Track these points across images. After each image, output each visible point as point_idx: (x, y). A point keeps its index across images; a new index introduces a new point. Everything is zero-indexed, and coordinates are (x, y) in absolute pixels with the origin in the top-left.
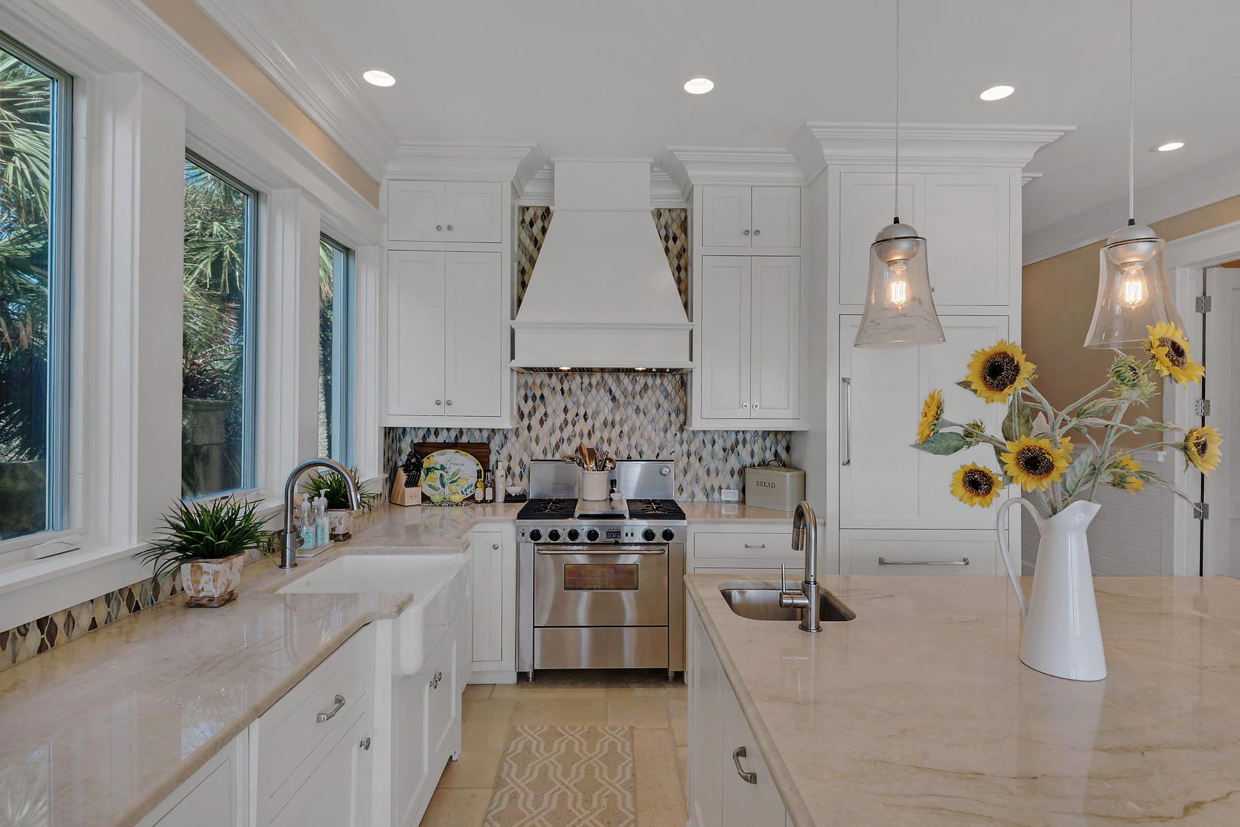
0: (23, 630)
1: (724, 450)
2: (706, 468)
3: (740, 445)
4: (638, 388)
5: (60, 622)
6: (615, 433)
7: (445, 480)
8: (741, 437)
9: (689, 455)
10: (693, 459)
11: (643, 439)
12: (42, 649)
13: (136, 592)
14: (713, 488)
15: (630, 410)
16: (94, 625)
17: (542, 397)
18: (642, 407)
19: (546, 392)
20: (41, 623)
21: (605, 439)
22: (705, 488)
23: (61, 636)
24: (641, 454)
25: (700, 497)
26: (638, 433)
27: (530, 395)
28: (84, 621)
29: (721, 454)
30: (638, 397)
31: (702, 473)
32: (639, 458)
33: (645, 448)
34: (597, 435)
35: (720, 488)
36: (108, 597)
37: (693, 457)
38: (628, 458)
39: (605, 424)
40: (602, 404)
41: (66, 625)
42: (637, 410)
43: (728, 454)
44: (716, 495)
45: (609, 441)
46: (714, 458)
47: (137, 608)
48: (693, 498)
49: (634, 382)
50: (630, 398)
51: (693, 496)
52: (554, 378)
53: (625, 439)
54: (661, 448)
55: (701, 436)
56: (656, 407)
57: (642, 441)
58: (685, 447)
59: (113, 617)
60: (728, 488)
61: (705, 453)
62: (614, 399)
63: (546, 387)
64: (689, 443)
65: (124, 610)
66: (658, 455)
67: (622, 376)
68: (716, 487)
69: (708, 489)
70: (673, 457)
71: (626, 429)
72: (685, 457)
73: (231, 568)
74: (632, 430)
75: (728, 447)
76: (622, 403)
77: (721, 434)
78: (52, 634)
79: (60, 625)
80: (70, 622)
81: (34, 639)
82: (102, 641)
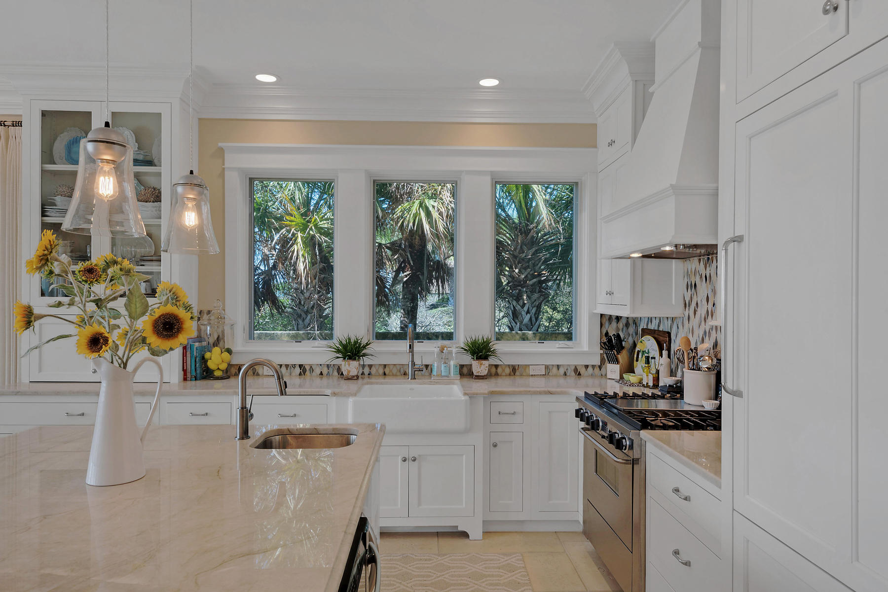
0: (294, 366)
5: (308, 368)
12: (300, 374)
16: (321, 374)
20: (300, 366)
23: (308, 373)
28: (317, 370)
41: (310, 370)
59: (331, 374)
78: (304, 371)
79: (308, 369)
80: (312, 369)
81: (298, 370)
82: (325, 381)
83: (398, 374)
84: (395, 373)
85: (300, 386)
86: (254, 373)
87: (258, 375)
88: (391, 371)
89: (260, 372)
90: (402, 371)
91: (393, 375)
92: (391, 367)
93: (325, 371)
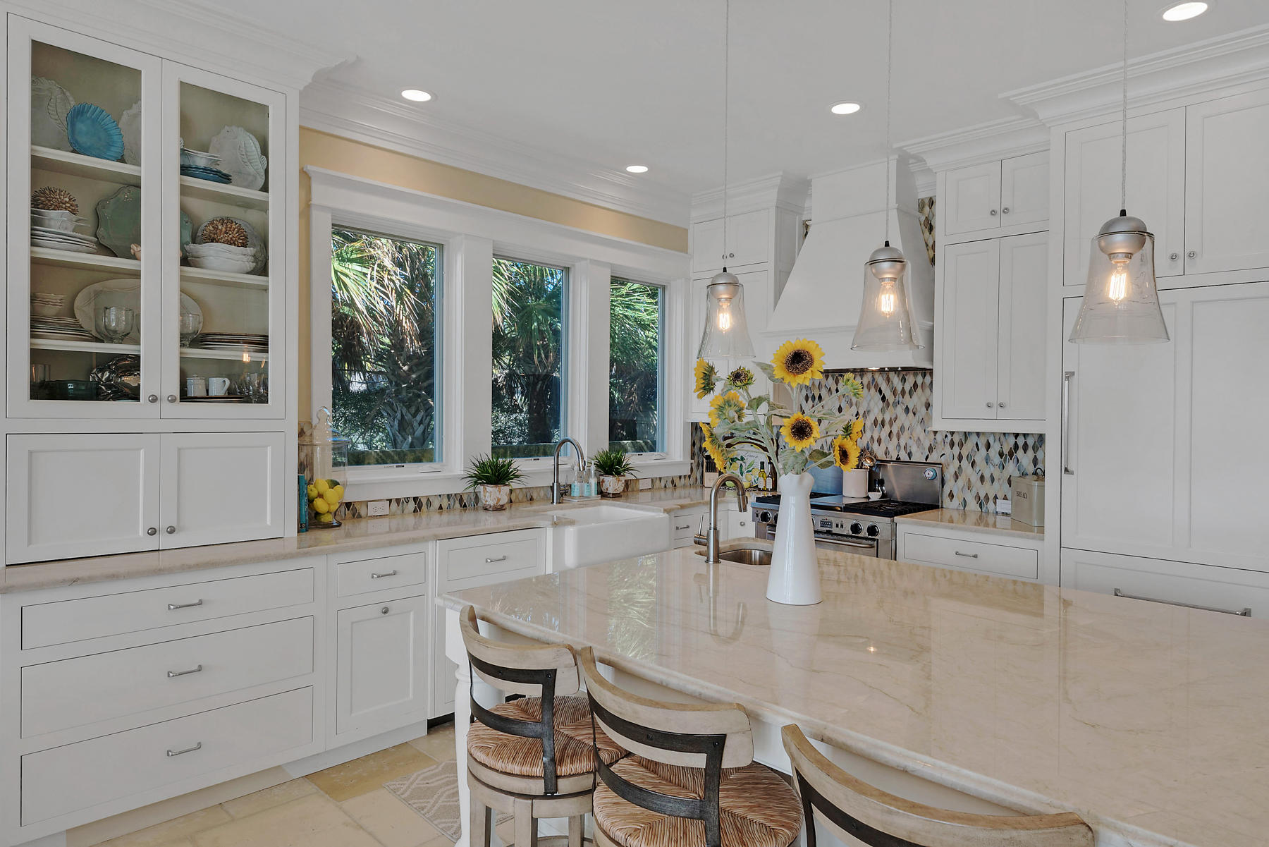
0: (407, 500)
1: (1001, 455)
2: (980, 474)
3: (1020, 452)
4: (908, 386)
5: (424, 501)
6: (884, 434)
7: (743, 470)
8: (1021, 441)
9: (960, 458)
10: (965, 462)
11: (912, 440)
12: (415, 511)
13: (465, 497)
14: (987, 498)
15: (900, 410)
16: (441, 508)
17: (820, 398)
18: (911, 408)
19: (824, 392)
20: (415, 499)
21: (876, 438)
22: (978, 497)
23: (424, 508)
24: (910, 455)
25: (973, 505)
26: (906, 433)
27: (810, 395)
28: (436, 504)
29: (997, 460)
30: (907, 395)
31: (975, 479)
32: (908, 460)
33: (914, 449)
34: (868, 435)
35: (996, 498)
36: (449, 496)
37: (964, 461)
38: (897, 459)
39: (875, 422)
40: (872, 404)
41: (427, 504)
42: (907, 410)
43: (1005, 460)
44: (991, 505)
45: (879, 441)
46: (989, 463)
47: (465, 506)
48: (965, 506)
49: (904, 380)
50: (899, 397)
51: (965, 503)
52: (830, 378)
53: (895, 439)
54: (931, 449)
55: (975, 437)
56: (926, 407)
57: (911, 443)
58: (956, 450)
59: (452, 507)
60: (1005, 498)
61: (979, 457)
62: (884, 399)
63: (824, 388)
64: (961, 445)
65: (457, 505)
66: (927, 457)
67: (892, 374)
68: (991, 497)
69: (982, 498)
70: (942, 460)
71: (895, 429)
72: (956, 461)
73: (500, 492)
74: (902, 428)
75: (1006, 452)
76: (891, 403)
77: (997, 438)
78: (420, 506)
79: (424, 503)
80: (429, 503)
81: (412, 505)
82: (445, 517)
83: (525, 500)
84: (520, 499)
85: (415, 528)
86: (354, 515)
87: (360, 516)
88: (517, 497)
89: (363, 513)
90: (528, 496)
91: (520, 502)
92: (518, 491)
93: (445, 505)
